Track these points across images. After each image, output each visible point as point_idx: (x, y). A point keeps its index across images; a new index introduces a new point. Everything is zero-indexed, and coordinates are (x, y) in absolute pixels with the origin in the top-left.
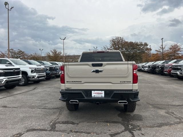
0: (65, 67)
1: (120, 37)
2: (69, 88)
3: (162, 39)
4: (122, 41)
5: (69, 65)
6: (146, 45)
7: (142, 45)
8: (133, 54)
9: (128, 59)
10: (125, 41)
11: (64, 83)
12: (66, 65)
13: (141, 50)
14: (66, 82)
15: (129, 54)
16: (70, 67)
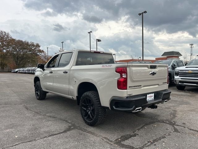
0: (128, 69)
1: (5, 32)
2: (130, 95)
3: (62, 43)
4: (8, 37)
5: (133, 66)
6: (38, 46)
7: (33, 45)
8: (23, 55)
9: (16, 61)
10: (11, 38)
11: (126, 89)
12: (129, 66)
13: (32, 51)
14: (128, 88)
15: (17, 54)
16: (134, 68)
